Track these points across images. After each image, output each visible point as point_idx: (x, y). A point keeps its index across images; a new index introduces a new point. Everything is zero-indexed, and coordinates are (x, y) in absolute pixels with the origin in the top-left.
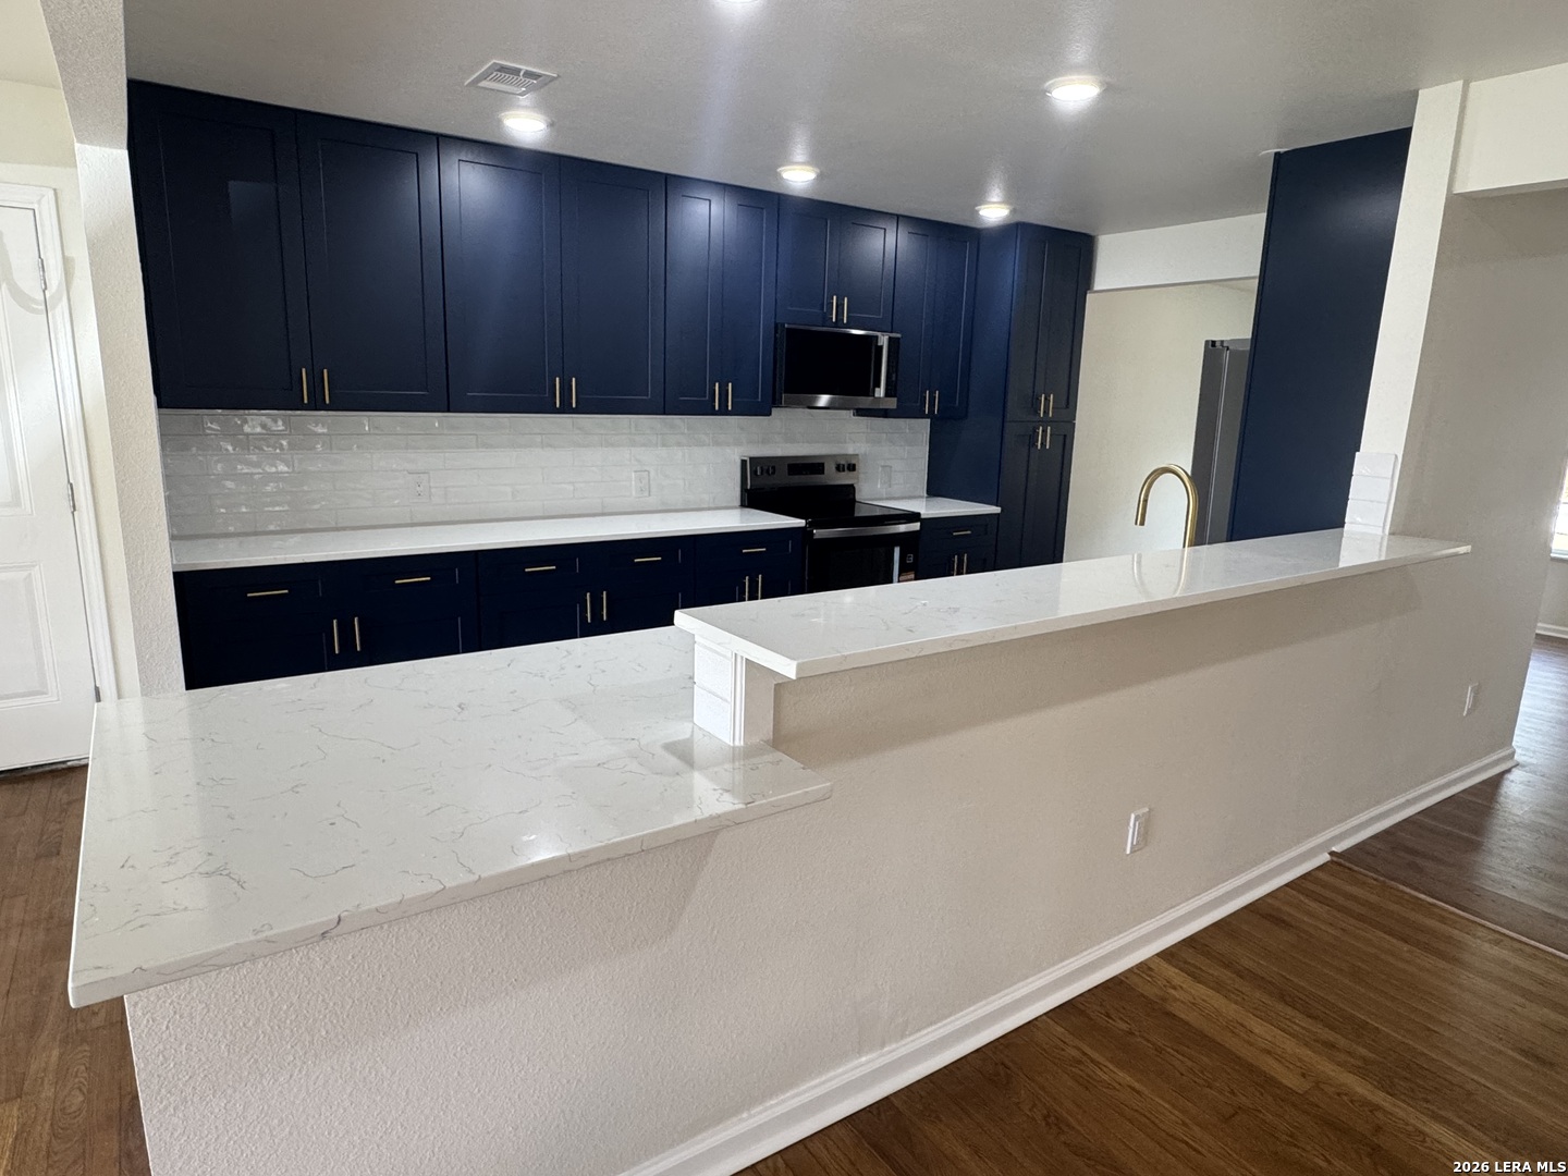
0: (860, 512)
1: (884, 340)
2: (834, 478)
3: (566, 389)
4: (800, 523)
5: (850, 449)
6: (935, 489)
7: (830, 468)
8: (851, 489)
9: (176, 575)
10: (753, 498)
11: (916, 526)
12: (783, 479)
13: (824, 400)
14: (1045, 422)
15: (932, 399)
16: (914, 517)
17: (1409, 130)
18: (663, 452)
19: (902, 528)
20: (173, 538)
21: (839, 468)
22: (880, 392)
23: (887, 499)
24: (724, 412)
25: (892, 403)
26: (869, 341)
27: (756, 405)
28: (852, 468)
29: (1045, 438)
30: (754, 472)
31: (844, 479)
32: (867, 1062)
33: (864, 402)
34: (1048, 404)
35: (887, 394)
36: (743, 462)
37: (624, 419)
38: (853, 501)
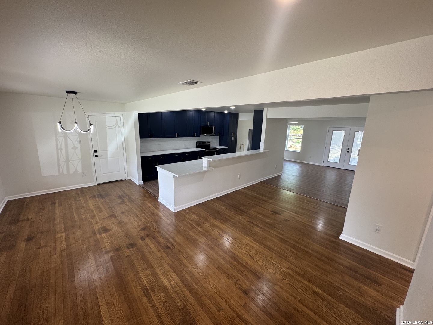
0: (211, 148)
1: (213, 127)
2: (207, 144)
3: (177, 135)
4: (204, 150)
5: (209, 140)
6: (220, 145)
7: (207, 143)
8: (210, 145)
9: (141, 157)
10: (198, 146)
11: (218, 150)
12: (201, 144)
13: (205, 134)
14: (233, 136)
15: (219, 134)
16: (218, 148)
17: (263, 110)
18: (187, 141)
19: (216, 150)
20: (141, 153)
21: (208, 143)
22: (213, 133)
23: (214, 146)
24: (195, 136)
25: (215, 135)
26: (211, 128)
27: (198, 135)
28: (210, 142)
29: (233, 138)
30: (198, 143)
31: (209, 144)
32: (216, 194)
33: (211, 135)
34: (233, 134)
35: (214, 133)
36: (196, 142)
37: (182, 138)
38: (210, 147)
